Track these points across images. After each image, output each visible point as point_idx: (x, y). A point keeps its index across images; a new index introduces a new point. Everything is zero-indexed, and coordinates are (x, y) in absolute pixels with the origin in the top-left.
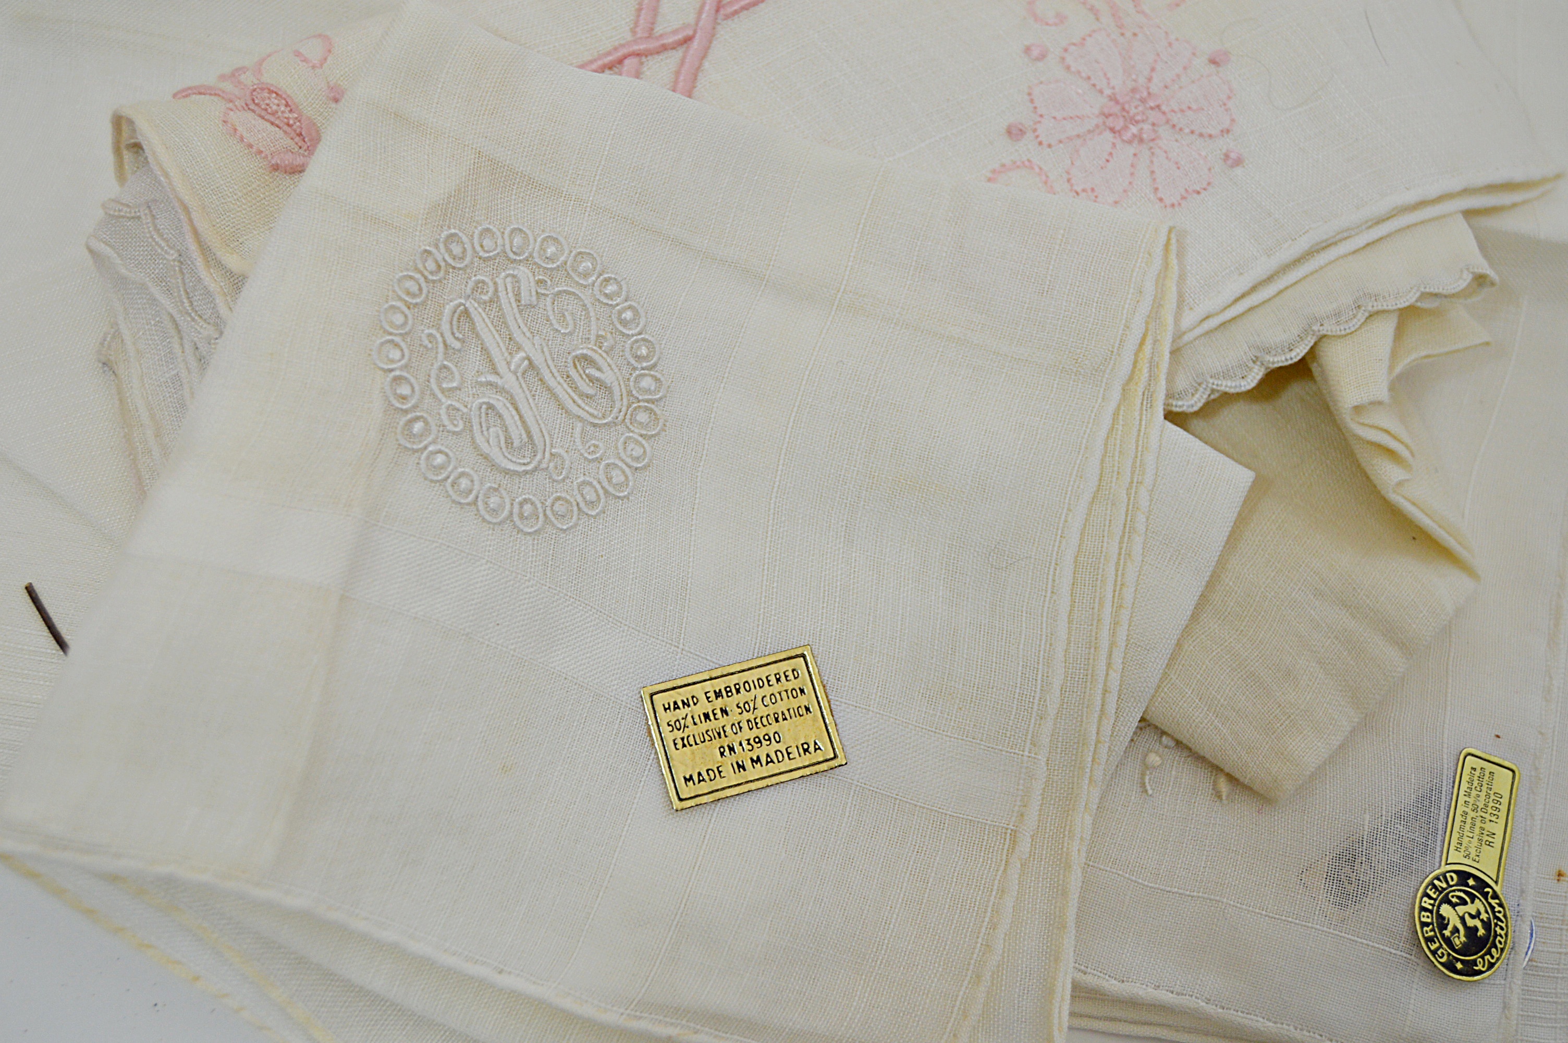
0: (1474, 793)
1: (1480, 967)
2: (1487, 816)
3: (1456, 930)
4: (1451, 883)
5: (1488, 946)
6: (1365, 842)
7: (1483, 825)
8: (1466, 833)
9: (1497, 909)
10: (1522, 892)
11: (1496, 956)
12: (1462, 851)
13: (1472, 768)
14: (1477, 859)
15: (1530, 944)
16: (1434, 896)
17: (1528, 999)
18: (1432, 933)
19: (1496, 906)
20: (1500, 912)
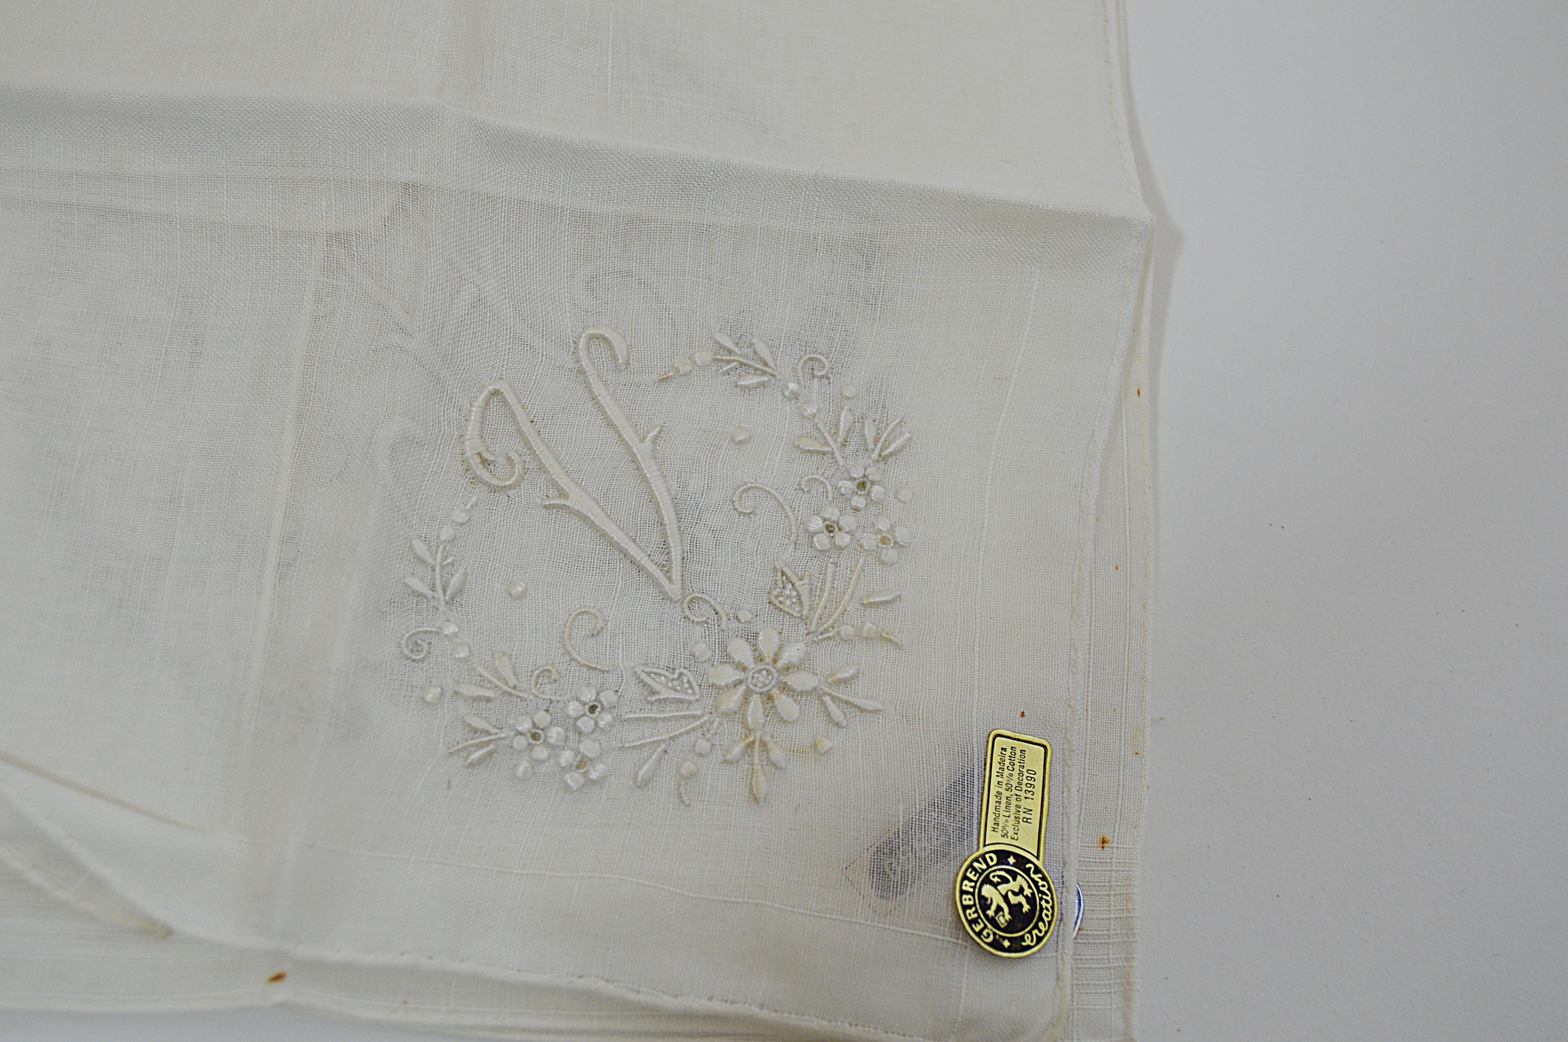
0: (1006, 772)
1: (1028, 942)
2: (1022, 794)
3: (999, 909)
4: (991, 864)
5: (1035, 920)
6: (901, 833)
7: (1018, 803)
8: (1002, 813)
9: (1041, 883)
10: (1065, 864)
11: (1044, 929)
12: (1000, 831)
13: (1002, 749)
14: (1016, 837)
15: (1078, 913)
16: (975, 879)
17: (1081, 968)
18: (976, 915)
19: (1039, 880)
20: (1043, 886)
